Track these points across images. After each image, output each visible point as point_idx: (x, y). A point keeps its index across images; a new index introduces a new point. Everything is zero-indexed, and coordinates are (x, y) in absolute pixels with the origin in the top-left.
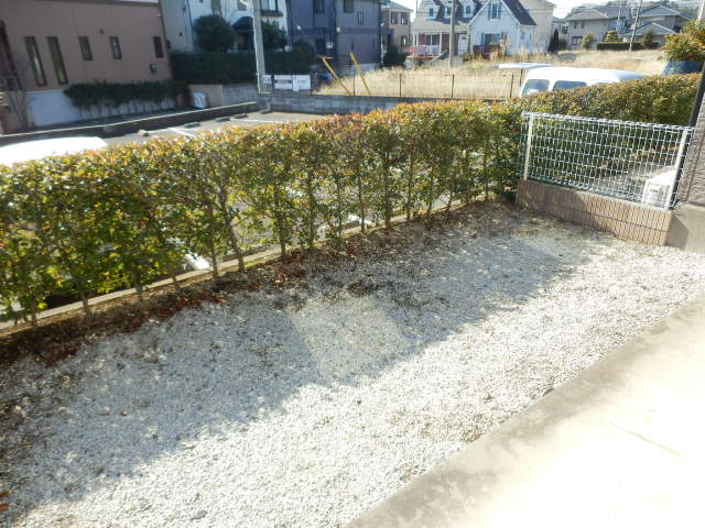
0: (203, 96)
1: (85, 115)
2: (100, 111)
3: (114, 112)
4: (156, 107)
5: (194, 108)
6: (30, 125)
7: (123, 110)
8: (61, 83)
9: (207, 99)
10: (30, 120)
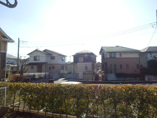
0: (148, 78)
1: (118, 79)
2: (121, 79)
3: (124, 79)
4: (135, 79)
5: (144, 80)
6: (107, 80)
7: (127, 79)
8: (115, 73)
9: (149, 79)
10: (107, 79)
